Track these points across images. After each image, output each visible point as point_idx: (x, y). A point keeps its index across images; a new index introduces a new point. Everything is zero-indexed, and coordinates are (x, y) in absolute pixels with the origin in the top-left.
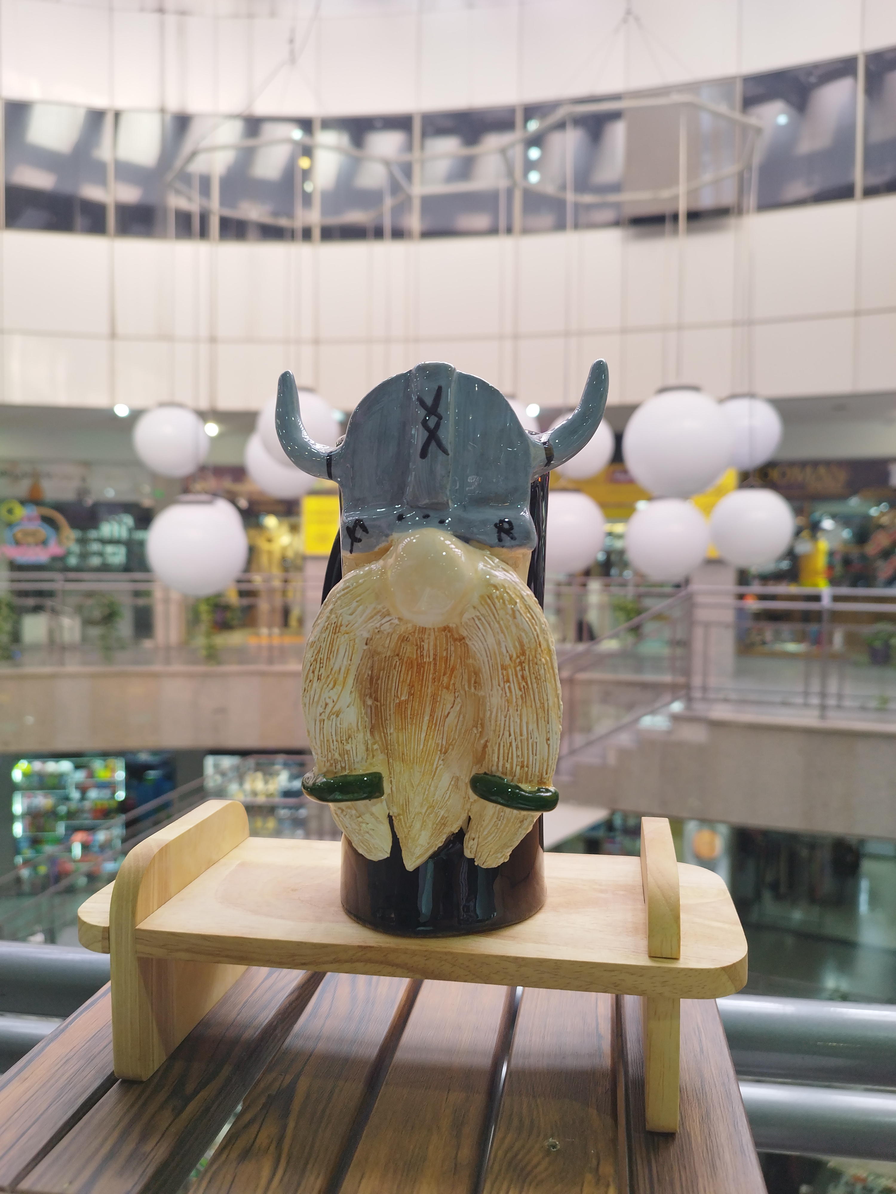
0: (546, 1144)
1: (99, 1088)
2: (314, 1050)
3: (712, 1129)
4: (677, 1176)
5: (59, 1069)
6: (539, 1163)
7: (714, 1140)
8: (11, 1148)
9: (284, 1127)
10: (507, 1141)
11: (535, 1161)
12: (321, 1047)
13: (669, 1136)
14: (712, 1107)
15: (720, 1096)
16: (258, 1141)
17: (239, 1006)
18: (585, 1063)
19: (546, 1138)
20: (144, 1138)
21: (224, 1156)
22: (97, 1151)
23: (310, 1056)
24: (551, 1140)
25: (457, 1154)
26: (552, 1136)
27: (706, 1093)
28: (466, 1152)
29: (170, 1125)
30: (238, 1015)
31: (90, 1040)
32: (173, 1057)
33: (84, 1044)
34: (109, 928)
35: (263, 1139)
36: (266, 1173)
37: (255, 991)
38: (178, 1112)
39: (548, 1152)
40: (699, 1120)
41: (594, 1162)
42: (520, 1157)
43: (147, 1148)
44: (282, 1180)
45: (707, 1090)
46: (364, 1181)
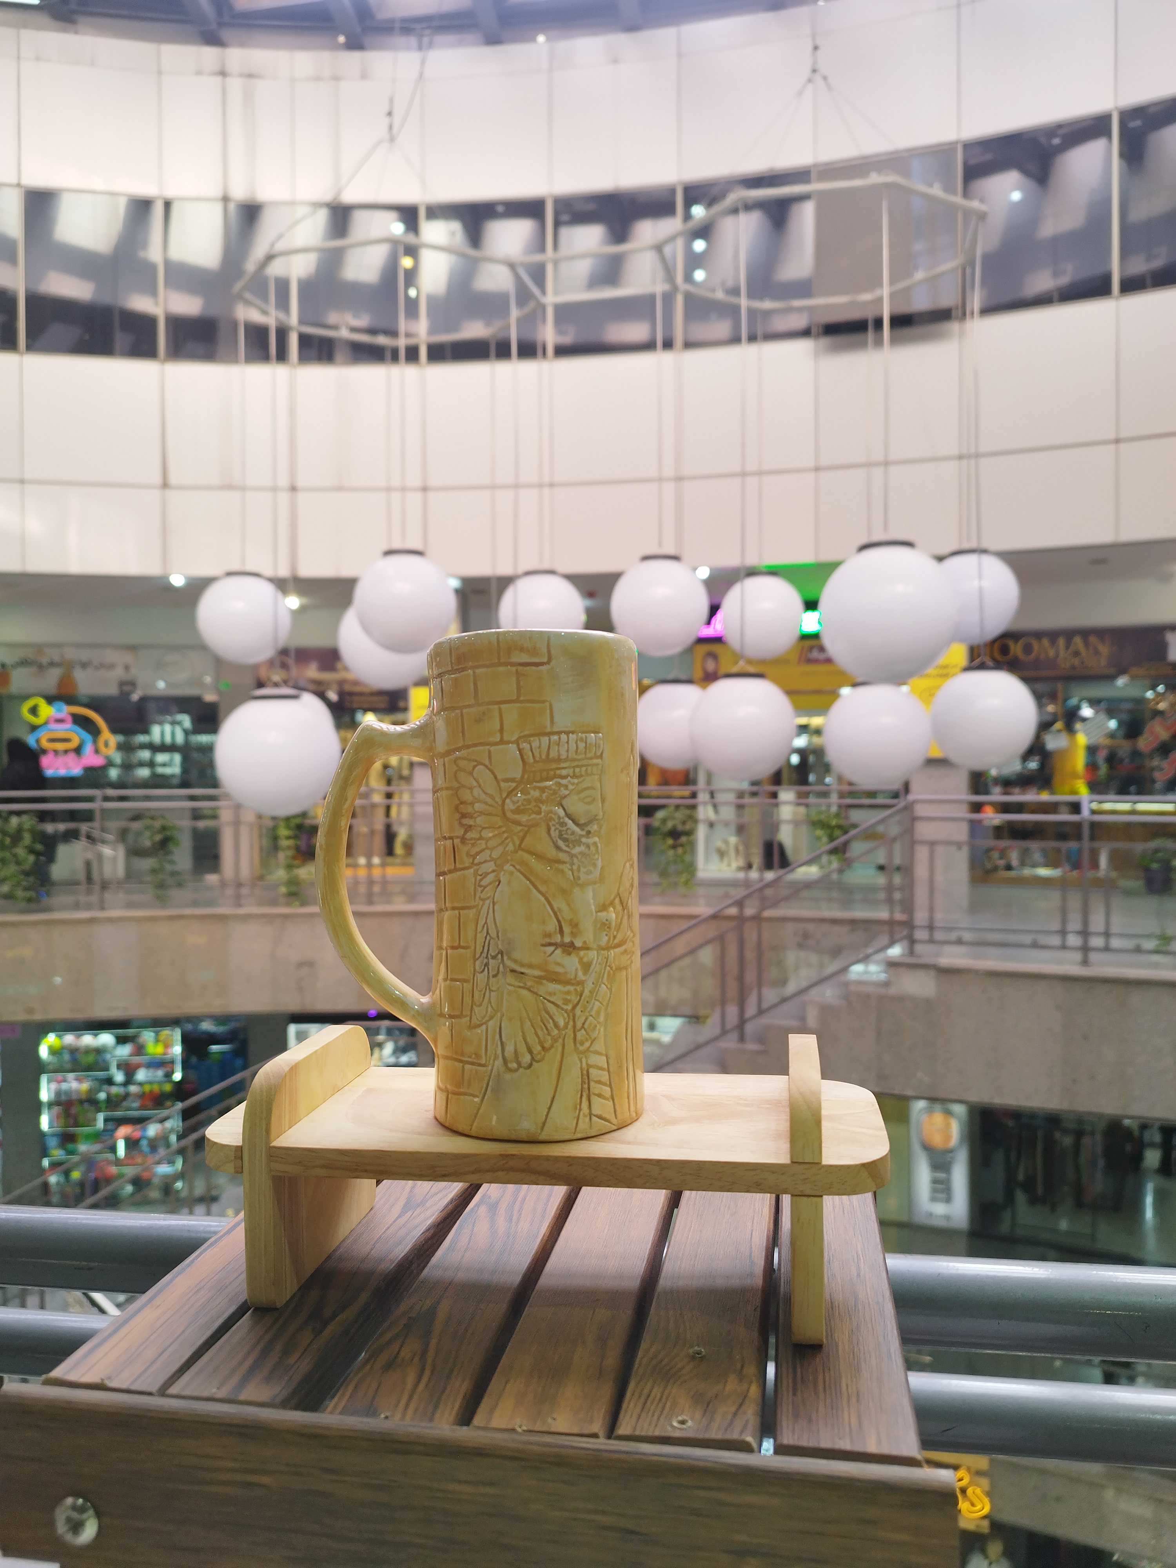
0: (691, 1351)
1: (234, 1314)
2: (453, 1279)
3: (861, 1339)
4: (820, 1378)
5: (191, 1297)
6: (683, 1367)
7: (862, 1348)
8: (154, 1362)
9: (427, 1345)
10: (653, 1350)
11: (679, 1366)
12: (461, 1276)
13: (817, 1347)
14: (863, 1323)
15: (873, 1312)
16: (402, 1354)
17: (373, 1242)
18: (735, 1283)
19: (692, 1347)
20: (286, 1352)
21: (368, 1367)
22: (240, 1364)
23: (450, 1284)
24: (696, 1348)
25: (601, 1363)
26: (698, 1345)
27: (858, 1310)
28: (612, 1359)
29: (311, 1342)
30: (372, 1250)
31: (219, 1272)
32: (306, 1287)
33: (213, 1275)
34: (241, 1147)
35: (406, 1353)
36: (411, 1379)
37: (389, 1228)
38: (318, 1333)
39: (693, 1358)
40: (849, 1333)
41: (739, 1365)
42: (665, 1362)
43: (292, 1360)
44: (427, 1385)
45: (860, 1307)
46: (508, 1386)
